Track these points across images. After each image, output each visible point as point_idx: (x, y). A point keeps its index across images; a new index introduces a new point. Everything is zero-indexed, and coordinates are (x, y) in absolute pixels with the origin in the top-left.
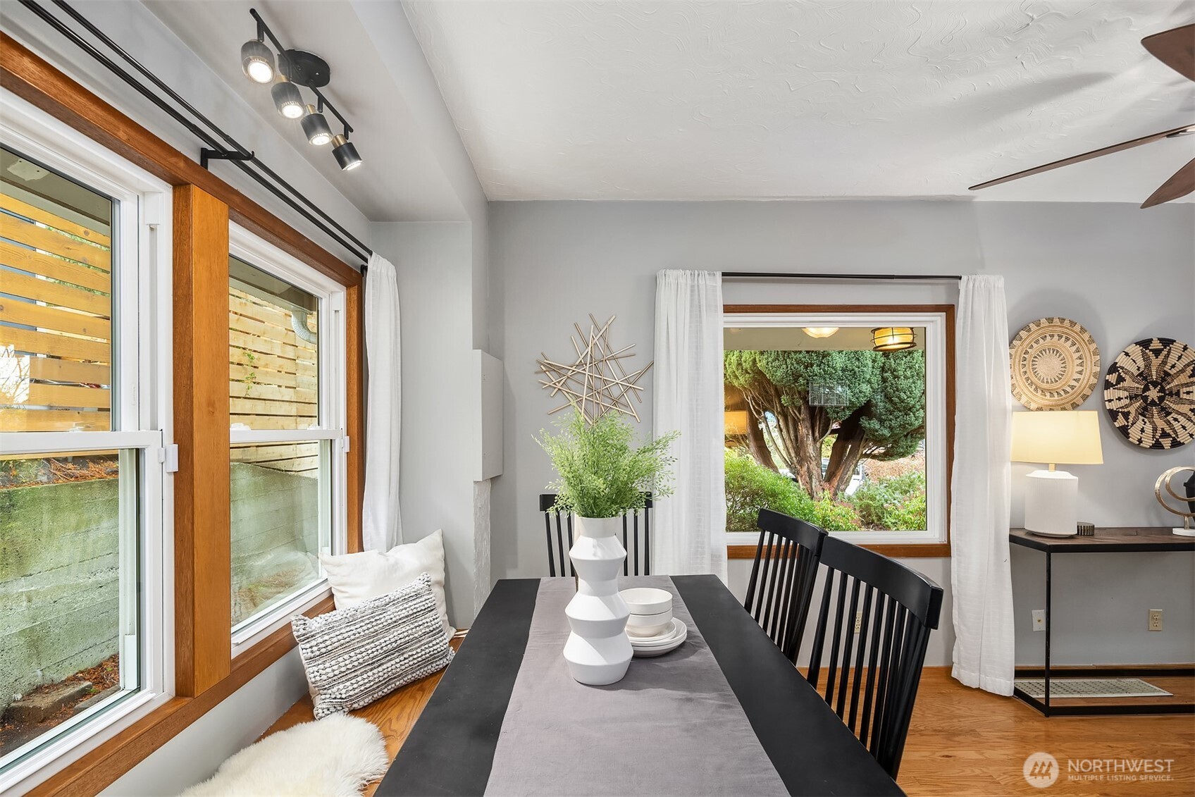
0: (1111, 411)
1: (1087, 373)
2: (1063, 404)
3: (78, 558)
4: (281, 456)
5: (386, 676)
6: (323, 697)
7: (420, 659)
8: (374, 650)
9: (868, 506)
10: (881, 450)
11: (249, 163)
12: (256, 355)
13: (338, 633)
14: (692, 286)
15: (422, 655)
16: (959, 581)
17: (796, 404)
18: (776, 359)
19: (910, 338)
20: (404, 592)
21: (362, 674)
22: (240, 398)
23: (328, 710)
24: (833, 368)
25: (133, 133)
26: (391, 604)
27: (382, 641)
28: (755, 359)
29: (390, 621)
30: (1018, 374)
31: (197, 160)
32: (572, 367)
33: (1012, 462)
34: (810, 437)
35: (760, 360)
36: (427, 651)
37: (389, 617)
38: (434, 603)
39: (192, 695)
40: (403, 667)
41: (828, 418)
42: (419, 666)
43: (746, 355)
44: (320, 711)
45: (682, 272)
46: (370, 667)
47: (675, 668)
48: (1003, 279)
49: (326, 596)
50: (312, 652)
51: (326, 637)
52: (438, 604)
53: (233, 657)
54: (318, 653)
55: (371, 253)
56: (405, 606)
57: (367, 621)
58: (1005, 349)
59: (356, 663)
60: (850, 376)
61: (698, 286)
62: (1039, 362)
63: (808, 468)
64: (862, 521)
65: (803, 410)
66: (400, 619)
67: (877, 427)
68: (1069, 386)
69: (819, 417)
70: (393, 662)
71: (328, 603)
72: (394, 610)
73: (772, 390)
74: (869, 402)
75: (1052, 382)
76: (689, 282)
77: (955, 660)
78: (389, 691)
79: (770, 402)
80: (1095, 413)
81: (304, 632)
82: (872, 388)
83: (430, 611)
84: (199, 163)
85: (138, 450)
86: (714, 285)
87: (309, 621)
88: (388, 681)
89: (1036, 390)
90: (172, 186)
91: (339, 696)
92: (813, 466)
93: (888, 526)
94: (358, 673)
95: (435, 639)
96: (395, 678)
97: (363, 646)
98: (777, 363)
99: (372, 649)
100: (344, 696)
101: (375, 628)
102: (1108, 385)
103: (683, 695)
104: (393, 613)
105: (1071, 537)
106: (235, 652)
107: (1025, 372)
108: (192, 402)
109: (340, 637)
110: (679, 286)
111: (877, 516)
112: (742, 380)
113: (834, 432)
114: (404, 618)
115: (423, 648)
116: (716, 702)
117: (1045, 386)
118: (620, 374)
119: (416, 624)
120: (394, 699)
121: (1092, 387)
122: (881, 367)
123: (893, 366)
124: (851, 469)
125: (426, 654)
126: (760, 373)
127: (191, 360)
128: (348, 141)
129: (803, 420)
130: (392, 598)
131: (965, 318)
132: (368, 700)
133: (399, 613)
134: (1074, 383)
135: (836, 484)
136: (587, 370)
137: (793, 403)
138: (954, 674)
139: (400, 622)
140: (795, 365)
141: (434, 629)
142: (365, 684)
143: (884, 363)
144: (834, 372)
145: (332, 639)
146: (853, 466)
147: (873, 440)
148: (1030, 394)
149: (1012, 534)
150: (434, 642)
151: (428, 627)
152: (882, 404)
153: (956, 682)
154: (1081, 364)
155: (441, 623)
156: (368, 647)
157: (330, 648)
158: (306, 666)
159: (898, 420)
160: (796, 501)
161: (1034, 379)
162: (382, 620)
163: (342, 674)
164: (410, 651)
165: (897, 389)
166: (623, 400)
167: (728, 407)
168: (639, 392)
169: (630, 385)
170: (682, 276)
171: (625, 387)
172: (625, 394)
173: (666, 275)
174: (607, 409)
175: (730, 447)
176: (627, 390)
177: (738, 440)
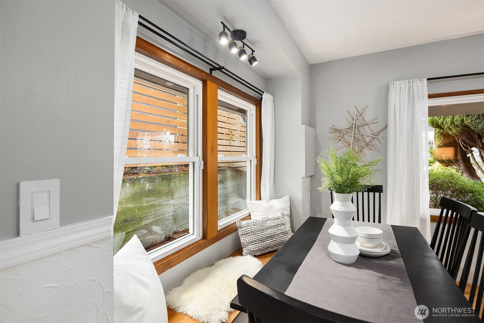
3: (185, 195)
4: (240, 166)
5: (266, 246)
6: (245, 249)
7: (278, 242)
8: (262, 235)
11: (223, 70)
12: (233, 131)
13: (250, 227)
14: (409, 88)
15: (279, 241)
18: (478, 118)
20: (274, 217)
21: (258, 243)
22: (228, 146)
23: (247, 253)
25: (192, 68)
26: (269, 220)
27: (265, 233)
28: (463, 119)
29: (268, 226)
31: (208, 72)
32: (346, 129)
35: (466, 120)
36: (281, 240)
37: (268, 225)
38: (285, 222)
39: (207, 239)
40: (272, 244)
42: (278, 245)
43: (457, 117)
44: (244, 253)
45: (403, 81)
46: (261, 241)
47: (381, 264)
49: (248, 214)
50: (242, 232)
51: (247, 228)
52: (287, 223)
53: (218, 230)
54: (244, 233)
55: (263, 92)
56: (274, 222)
57: (260, 225)
59: (256, 239)
61: (413, 87)
66: (272, 226)
70: (269, 241)
71: (249, 217)
72: (270, 223)
73: (475, 135)
76: (407, 85)
78: (267, 252)
79: (474, 142)
81: (240, 225)
83: (283, 225)
84: (209, 73)
85: (193, 162)
86: (423, 85)
87: (241, 222)
88: (267, 248)
90: (202, 82)
91: (250, 249)
94: (257, 243)
95: (285, 236)
96: (269, 247)
97: (258, 234)
98: (478, 121)
99: (261, 235)
100: (252, 250)
101: (263, 228)
103: (381, 276)
104: (269, 223)
106: (219, 228)
108: (207, 148)
109: (251, 229)
110: (401, 88)
112: (454, 131)
114: (273, 226)
115: (280, 238)
116: (398, 282)
118: (370, 132)
119: (278, 229)
120: (269, 255)
125: (281, 241)
126: (467, 126)
127: (207, 134)
128: (253, 56)
130: (269, 218)
132: (260, 253)
133: (272, 224)
136: (353, 131)
139: (272, 227)
141: (284, 232)
142: (259, 247)
145: (248, 229)
150: (284, 237)
151: (282, 231)
155: (287, 230)
156: (260, 234)
157: (248, 232)
158: (240, 237)
162: (265, 226)
163: (251, 242)
164: (275, 238)
166: (371, 143)
167: (446, 145)
168: (380, 140)
169: (375, 136)
170: (403, 83)
171: (372, 138)
172: (372, 141)
173: (394, 84)
174: (363, 148)
175: (447, 166)
176: (373, 139)
177: (452, 162)
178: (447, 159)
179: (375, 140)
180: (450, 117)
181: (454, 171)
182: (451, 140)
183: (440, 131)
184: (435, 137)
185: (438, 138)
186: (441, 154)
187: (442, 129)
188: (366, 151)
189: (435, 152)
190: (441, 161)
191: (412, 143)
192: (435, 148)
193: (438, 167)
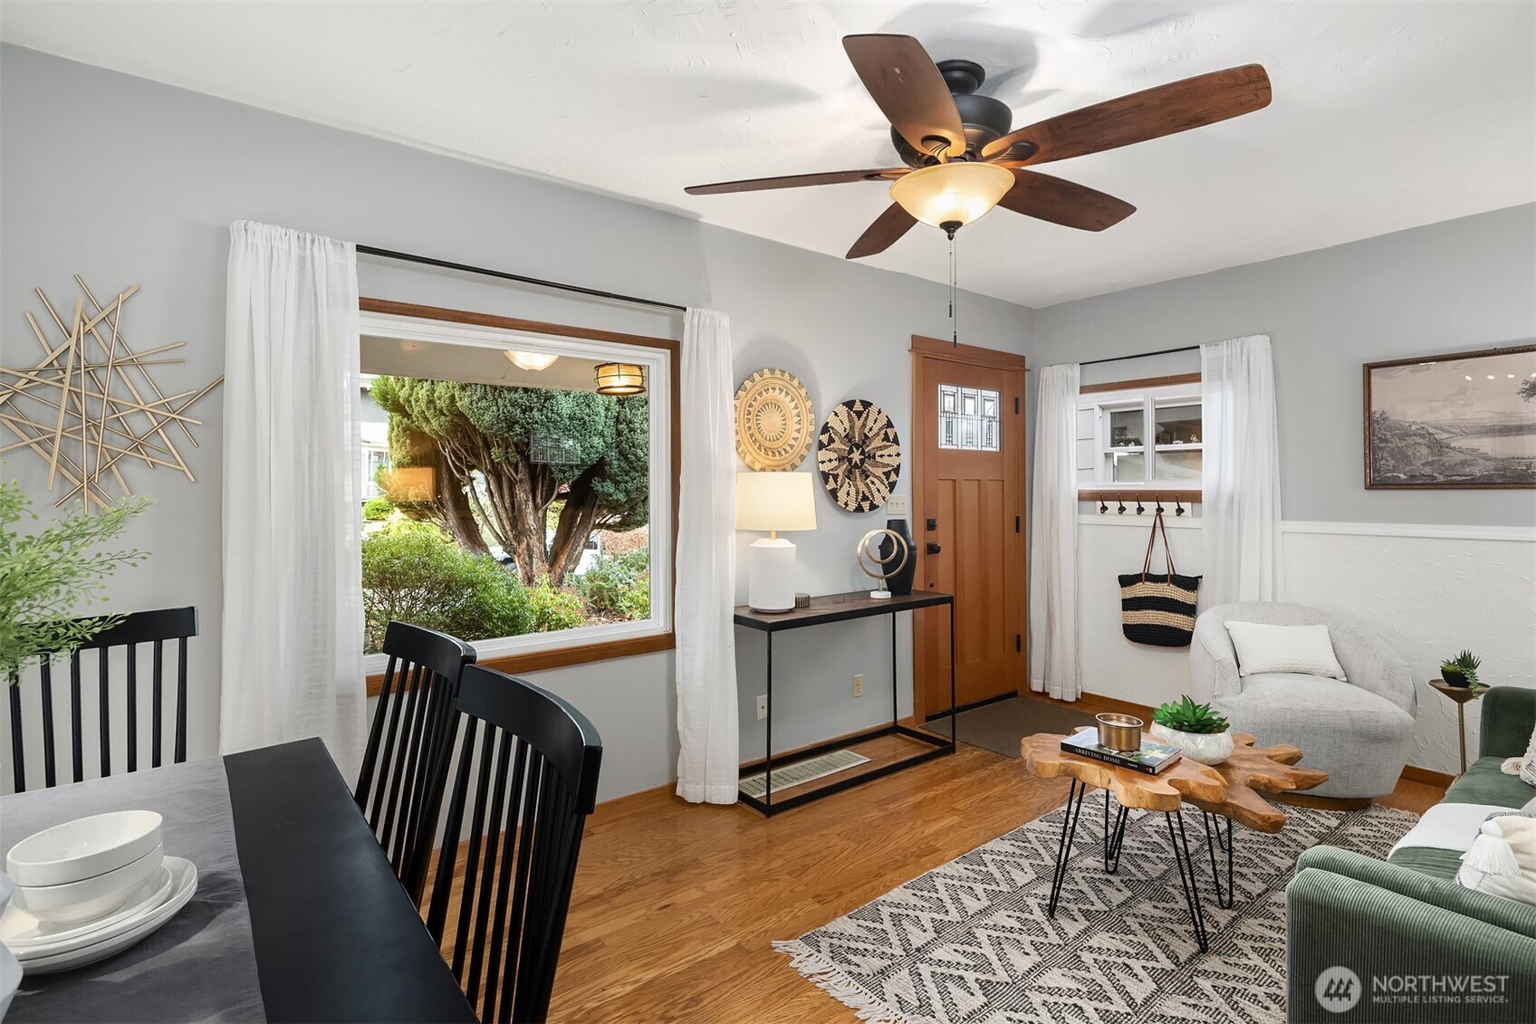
0: (823, 472)
1: (804, 432)
2: (784, 465)
9: (600, 588)
10: (617, 519)
14: (302, 259)
16: (683, 678)
17: (512, 460)
18: (484, 397)
19: (638, 381)
24: (558, 414)
28: (453, 396)
30: (743, 429)
32: (27, 372)
33: (737, 530)
34: (530, 503)
35: (461, 398)
41: (553, 478)
43: (440, 389)
45: (279, 230)
48: (728, 318)
58: (730, 402)
60: (580, 425)
61: (313, 259)
62: (763, 416)
63: (528, 545)
64: (593, 608)
65: (520, 468)
67: (611, 490)
68: (789, 445)
69: (541, 478)
73: (479, 440)
74: (602, 459)
75: (774, 440)
76: (295, 250)
77: (679, 774)
79: (477, 457)
80: (810, 475)
82: (605, 442)
86: (343, 263)
89: (759, 448)
92: (534, 541)
93: (622, 611)
98: (483, 404)
102: (821, 446)
105: (790, 611)
107: (750, 428)
110: (275, 254)
111: (611, 599)
112: (435, 424)
113: (560, 497)
117: (768, 444)
118: (149, 395)
121: (808, 447)
122: (615, 417)
123: (629, 417)
124: (582, 543)
126: (461, 415)
129: (521, 481)
131: (690, 359)
134: (793, 442)
135: (563, 564)
136: (67, 381)
137: (507, 458)
138: (679, 792)
140: (509, 408)
143: (618, 412)
144: (559, 419)
146: (584, 539)
147: (607, 506)
148: (754, 453)
149: (738, 613)
152: (615, 462)
153: (681, 801)
154: (799, 422)
159: (635, 482)
160: (502, 592)
161: (758, 436)
165: (634, 444)
166: (155, 442)
167: (416, 462)
168: (192, 429)
169: (172, 415)
170: (281, 237)
171: (161, 419)
172: (160, 431)
173: (248, 231)
174: (118, 458)
175: (419, 520)
176: (165, 423)
177: (430, 509)
178: (419, 499)
179: (175, 430)
180: (426, 385)
181: (435, 532)
182: (427, 447)
183: (401, 422)
184: (390, 439)
185: (399, 441)
186: (404, 485)
187: (408, 415)
188: (133, 470)
189: (391, 480)
190: (404, 506)
191: (311, 446)
192: (390, 470)
193: (398, 523)
